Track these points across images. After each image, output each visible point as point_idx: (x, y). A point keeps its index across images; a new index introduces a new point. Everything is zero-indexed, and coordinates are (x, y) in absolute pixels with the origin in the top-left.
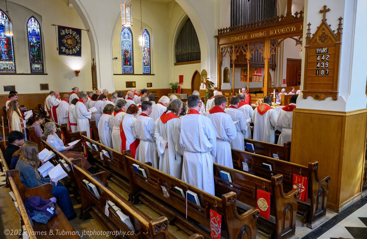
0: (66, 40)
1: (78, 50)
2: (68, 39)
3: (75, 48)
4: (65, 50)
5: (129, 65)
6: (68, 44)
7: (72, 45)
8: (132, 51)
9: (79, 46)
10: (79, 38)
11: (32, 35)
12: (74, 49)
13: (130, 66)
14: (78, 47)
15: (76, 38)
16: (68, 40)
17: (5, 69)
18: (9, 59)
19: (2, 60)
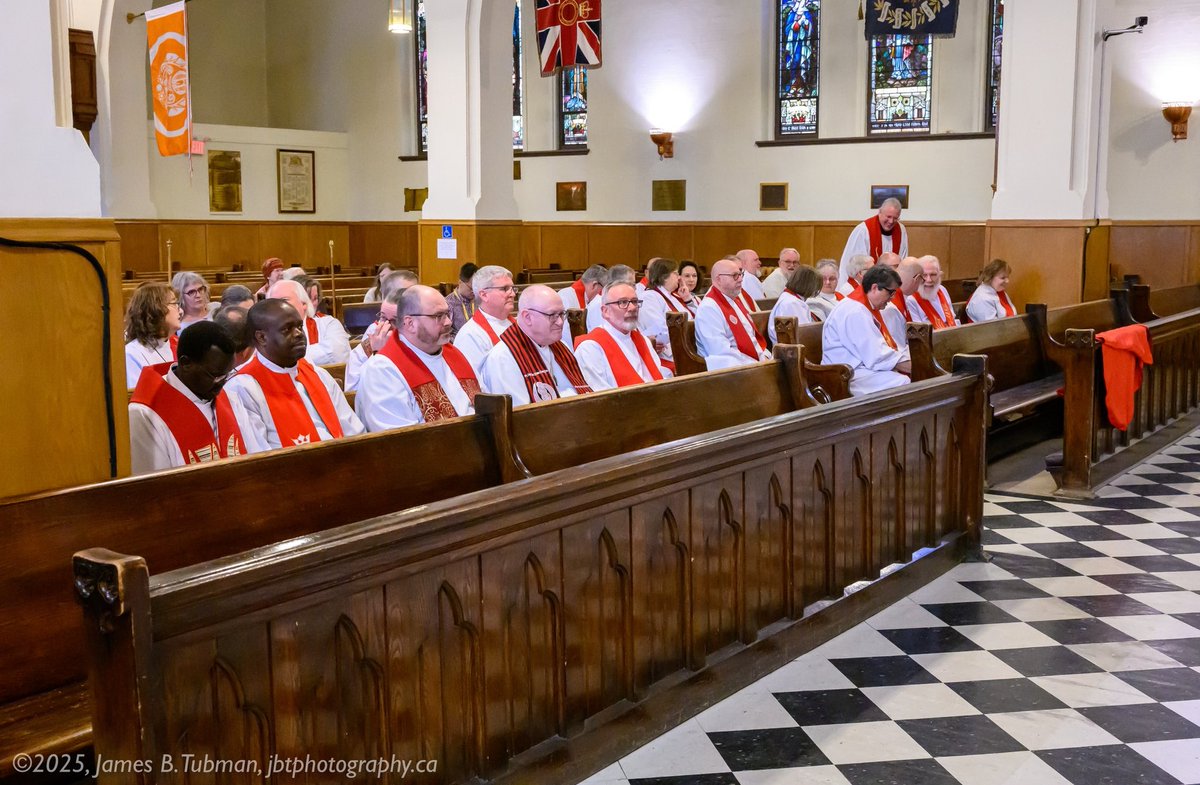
4: (888, 16)
17: (898, 117)
18: (913, 78)
19: (891, 82)
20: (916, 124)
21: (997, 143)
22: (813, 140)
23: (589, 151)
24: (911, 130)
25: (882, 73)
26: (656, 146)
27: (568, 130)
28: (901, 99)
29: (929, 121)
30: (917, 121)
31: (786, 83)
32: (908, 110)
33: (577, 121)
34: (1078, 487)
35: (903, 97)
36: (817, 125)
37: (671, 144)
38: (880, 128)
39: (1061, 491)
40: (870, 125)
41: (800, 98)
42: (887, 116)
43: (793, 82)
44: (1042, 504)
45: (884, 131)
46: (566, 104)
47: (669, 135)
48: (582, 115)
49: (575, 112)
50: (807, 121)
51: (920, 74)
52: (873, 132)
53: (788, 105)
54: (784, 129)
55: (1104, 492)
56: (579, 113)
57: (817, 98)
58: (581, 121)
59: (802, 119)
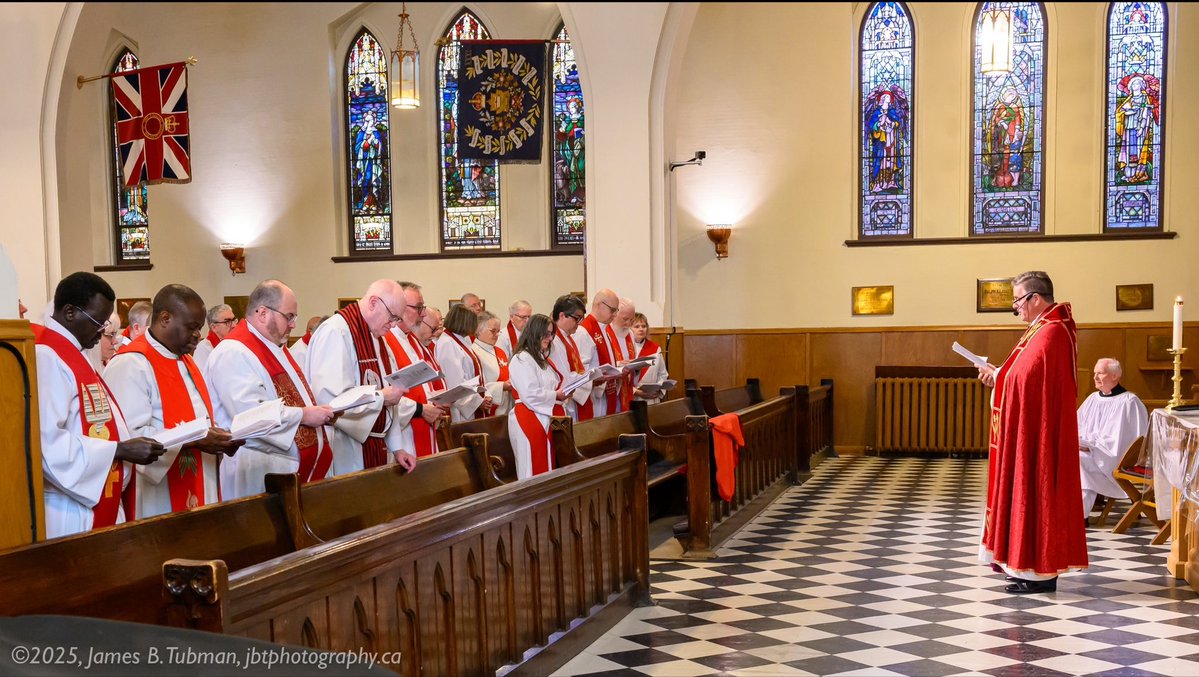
0: (484, 97)
1: (531, 132)
2: (493, 91)
3: (516, 125)
4: (479, 141)
5: (1015, 189)
6: (493, 113)
7: (506, 113)
8: (1038, 111)
9: (534, 116)
10: (535, 82)
11: (566, 92)
12: (512, 133)
13: (1024, 195)
14: (529, 122)
15: (525, 82)
16: (493, 95)
17: (470, 235)
18: (482, 198)
19: (462, 201)
20: (487, 242)
21: (585, 260)
22: (388, 256)
23: (152, 266)
24: (483, 247)
25: (451, 192)
26: (227, 262)
27: (126, 244)
28: (471, 218)
29: (500, 239)
30: (488, 239)
31: (359, 199)
32: (479, 228)
33: (136, 235)
34: (701, 549)
35: (474, 216)
36: (391, 242)
37: (242, 259)
38: (453, 245)
39: (688, 554)
40: (443, 242)
41: (373, 215)
42: (459, 234)
43: (366, 199)
44: (676, 565)
45: (458, 248)
46: (122, 217)
47: (242, 250)
48: (141, 229)
49: (133, 226)
50: (382, 238)
51: (488, 194)
52: (447, 248)
53: (362, 222)
54: (358, 245)
55: (721, 552)
56: (139, 226)
57: (390, 215)
58: (140, 235)
59: (377, 236)
